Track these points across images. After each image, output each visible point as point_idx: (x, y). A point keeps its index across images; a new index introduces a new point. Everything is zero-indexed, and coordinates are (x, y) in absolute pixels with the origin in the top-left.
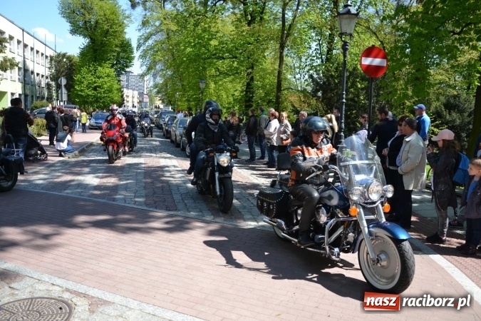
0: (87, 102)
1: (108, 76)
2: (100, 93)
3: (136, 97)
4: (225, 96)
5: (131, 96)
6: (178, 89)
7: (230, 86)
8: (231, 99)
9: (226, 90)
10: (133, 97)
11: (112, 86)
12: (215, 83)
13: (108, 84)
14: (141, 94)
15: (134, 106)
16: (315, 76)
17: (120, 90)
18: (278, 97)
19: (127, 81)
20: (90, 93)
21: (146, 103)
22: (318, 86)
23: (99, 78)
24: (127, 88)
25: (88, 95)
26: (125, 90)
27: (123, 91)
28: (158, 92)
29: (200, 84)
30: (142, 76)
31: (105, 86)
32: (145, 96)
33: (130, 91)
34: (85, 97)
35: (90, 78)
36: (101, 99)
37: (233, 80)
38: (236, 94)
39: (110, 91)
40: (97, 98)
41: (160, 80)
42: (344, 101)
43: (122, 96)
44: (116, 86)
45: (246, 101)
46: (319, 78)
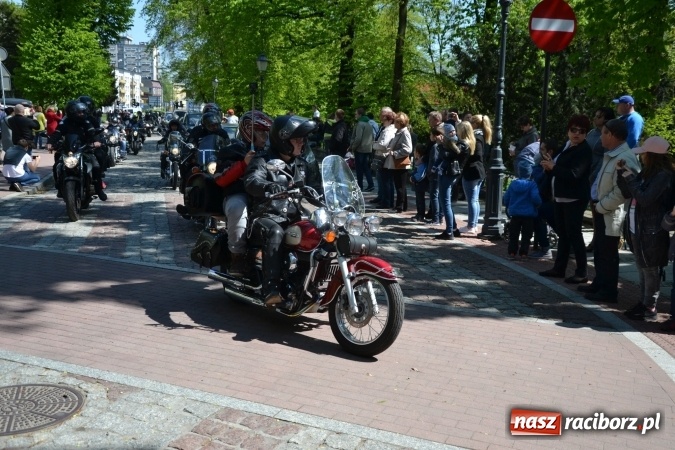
0: (47, 95)
1: (86, 46)
2: (72, 77)
3: (138, 86)
4: (302, 85)
5: (128, 84)
6: (217, 72)
7: (311, 65)
8: (314, 90)
9: (306, 74)
10: (132, 87)
11: (92, 64)
12: (285, 62)
13: (86, 61)
14: (147, 81)
15: (134, 103)
16: (464, 48)
17: (110, 74)
18: (397, 88)
19: (121, 55)
20: (53, 78)
21: (158, 97)
22: (467, 66)
23: (68, 48)
24: (122, 69)
25: (49, 81)
26: (118, 73)
27: (114, 75)
28: (180, 78)
29: (259, 63)
30: (150, 47)
31: (80, 65)
32: (155, 84)
33: (127, 75)
34: (44, 84)
35: (50, 49)
36: (73, 89)
37: (317, 55)
38: (323, 81)
39: (90, 73)
40: (67, 87)
41: (182, 55)
42: (502, 92)
43: (113, 83)
44: (101, 65)
45: (341, 94)
46: (472, 51)
